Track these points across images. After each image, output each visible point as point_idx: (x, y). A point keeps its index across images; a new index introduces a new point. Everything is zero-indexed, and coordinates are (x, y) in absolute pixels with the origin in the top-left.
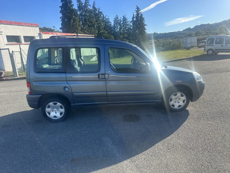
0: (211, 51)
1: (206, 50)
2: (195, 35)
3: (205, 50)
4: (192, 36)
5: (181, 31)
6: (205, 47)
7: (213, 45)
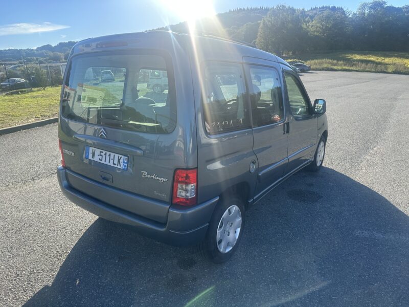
0: (159, 88)
1: (151, 87)
2: (65, 59)
3: (148, 86)
4: (61, 61)
5: (32, 50)
6: (149, 82)
7: (161, 79)
